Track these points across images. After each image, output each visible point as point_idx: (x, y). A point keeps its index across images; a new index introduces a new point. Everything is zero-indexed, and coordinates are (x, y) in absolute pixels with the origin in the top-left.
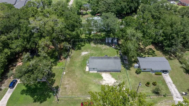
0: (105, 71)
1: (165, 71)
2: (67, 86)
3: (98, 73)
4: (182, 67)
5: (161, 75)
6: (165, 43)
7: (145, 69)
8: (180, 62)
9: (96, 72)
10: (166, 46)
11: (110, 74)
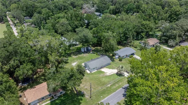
0: (101, 68)
1: (133, 54)
2: (86, 87)
3: (98, 70)
4: (138, 50)
5: (132, 57)
6: (122, 39)
7: (123, 57)
8: (135, 47)
9: (96, 71)
10: (124, 41)
11: (106, 68)
